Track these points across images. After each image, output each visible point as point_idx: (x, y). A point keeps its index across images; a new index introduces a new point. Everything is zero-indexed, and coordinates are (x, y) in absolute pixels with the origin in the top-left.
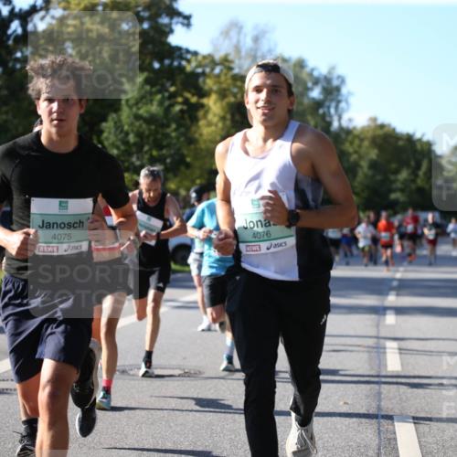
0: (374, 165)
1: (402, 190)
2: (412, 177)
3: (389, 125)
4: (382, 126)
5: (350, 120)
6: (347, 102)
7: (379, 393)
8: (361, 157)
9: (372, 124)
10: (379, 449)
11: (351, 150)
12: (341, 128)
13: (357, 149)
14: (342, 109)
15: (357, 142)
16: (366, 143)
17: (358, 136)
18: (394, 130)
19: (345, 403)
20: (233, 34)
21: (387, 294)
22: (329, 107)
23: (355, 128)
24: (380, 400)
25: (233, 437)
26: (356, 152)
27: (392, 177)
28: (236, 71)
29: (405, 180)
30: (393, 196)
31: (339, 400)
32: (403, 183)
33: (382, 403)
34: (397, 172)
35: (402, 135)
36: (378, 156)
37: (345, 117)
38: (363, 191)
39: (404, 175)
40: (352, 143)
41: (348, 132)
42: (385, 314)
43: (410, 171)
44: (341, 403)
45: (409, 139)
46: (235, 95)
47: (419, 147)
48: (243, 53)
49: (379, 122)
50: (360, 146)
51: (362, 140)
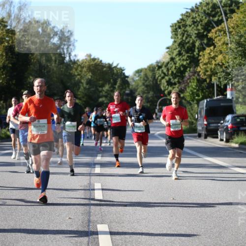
0: (89, 82)
1: (106, 97)
2: (112, 89)
3: (99, 59)
4: (94, 59)
5: (75, 56)
6: (73, 45)
7: (90, 212)
8: (82, 77)
9: (89, 58)
10: (88, 244)
11: (76, 74)
12: (71, 61)
13: (80, 73)
14: (71, 49)
15: (79, 69)
16: (85, 69)
17: (80, 65)
18: (101, 61)
19: (69, 218)
21: (97, 156)
22: (63, 49)
23: (78, 60)
24: (90, 216)
25: (3, 239)
26: (79, 75)
27: (100, 89)
28: (9, 27)
29: (108, 90)
30: (101, 100)
31: (66, 217)
32: (106, 92)
33: (91, 218)
34: (103, 86)
35: (106, 64)
36: (91, 76)
37: (73, 54)
38: (83, 97)
39: (107, 87)
40: (76, 70)
41: (74, 62)
42: (95, 167)
43: (110, 85)
44: (68, 218)
45: (110, 66)
46: (8, 42)
47: (115, 71)
48: (13, 17)
49: (92, 57)
50: (81, 71)
51: (82, 68)
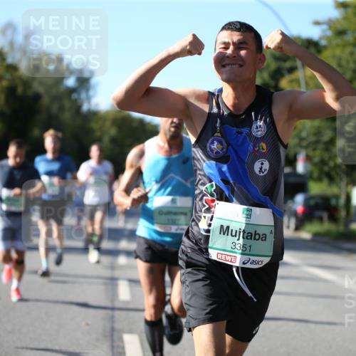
8: (103, 133)
15: (100, 122)
16: (108, 123)
20: (9, 33)
28: (10, 61)
51: (104, 121)
